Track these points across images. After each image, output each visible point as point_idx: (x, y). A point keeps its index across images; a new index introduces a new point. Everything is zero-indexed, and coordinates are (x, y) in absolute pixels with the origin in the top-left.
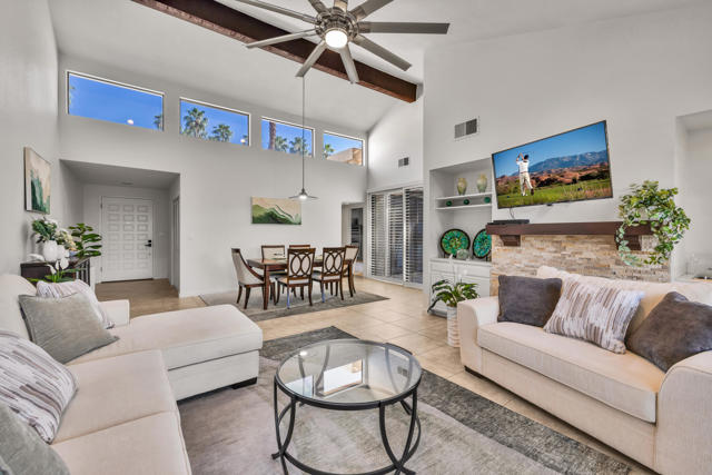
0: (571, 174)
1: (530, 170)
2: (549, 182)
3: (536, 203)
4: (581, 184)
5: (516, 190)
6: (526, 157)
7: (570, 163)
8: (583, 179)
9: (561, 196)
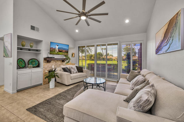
0: (64, 51)
1: (58, 48)
2: (61, 51)
3: (58, 54)
4: (65, 53)
5: (55, 51)
6: (58, 46)
7: (64, 49)
8: (65, 52)
9: (62, 54)
